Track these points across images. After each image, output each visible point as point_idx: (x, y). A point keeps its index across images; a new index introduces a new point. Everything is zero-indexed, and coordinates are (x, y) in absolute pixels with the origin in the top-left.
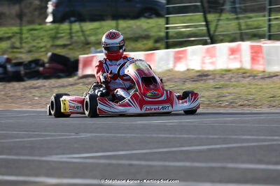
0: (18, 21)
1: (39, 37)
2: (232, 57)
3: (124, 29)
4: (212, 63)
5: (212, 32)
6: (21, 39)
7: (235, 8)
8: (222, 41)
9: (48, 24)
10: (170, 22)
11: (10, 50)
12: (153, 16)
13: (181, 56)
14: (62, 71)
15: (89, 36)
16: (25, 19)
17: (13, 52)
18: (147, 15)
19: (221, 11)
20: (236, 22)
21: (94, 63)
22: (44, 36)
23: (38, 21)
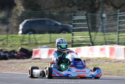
0: (6, 33)
1: (15, 40)
2: (101, 52)
3: (53, 38)
4: (92, 55)
5: (92, 41)
6: (7, 41)
7: (103, 30)
8: (97, 45)
9: (20, 35)
10: (74, 35)
11: (2, 46)
12: (67, 32)
13: (79, 51)
14: (25, 56)
15: (38, 40)
16: (10, 32)
17: (4, 47)
18: (64, 32)
19: (97, 31)
20: (103, 36)
21: (39, 53)
22: (17, 40)
23: (15, 33)
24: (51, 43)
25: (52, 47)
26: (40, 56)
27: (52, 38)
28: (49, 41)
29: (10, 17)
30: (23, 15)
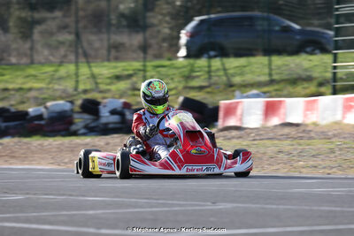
0: (142, 55)
1: (167, 76)
3: (279, 67)
6: (145, 77)
9: (181, 60)
10: (339, 60)
11: (130, 92)
12: (317, 51)
13: (353, 104)
15: (233, 75)
16: (151, 52)
17: (134, 95)
18: (308, 49)
21: (239, 112)
22: (174, 74)
23: (168, 55)
24: (272, 82)
25: (274, 93)
26: (241, 120)
27: (273, 67)
28: (265, 78)
29: (152, 10)
30: (189, 4)
